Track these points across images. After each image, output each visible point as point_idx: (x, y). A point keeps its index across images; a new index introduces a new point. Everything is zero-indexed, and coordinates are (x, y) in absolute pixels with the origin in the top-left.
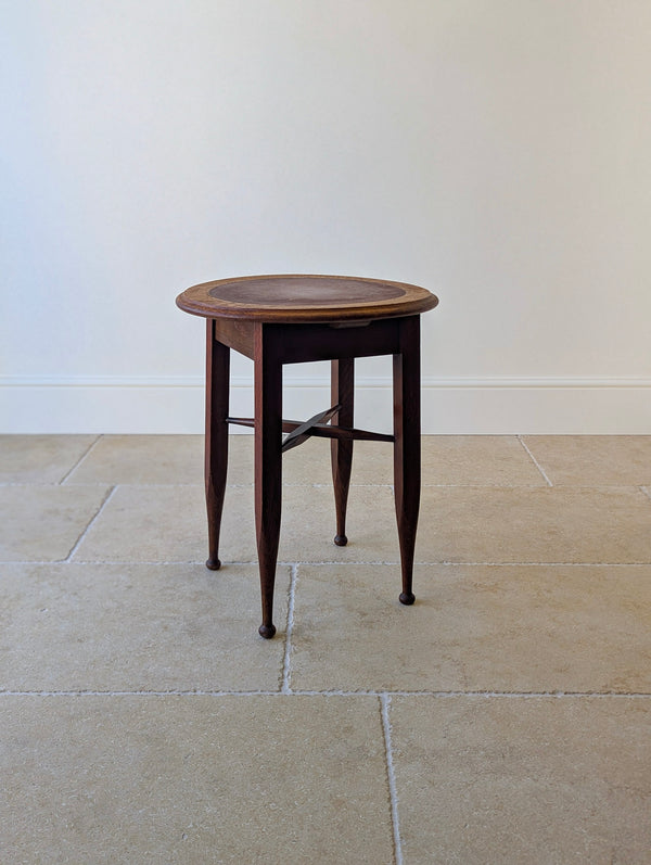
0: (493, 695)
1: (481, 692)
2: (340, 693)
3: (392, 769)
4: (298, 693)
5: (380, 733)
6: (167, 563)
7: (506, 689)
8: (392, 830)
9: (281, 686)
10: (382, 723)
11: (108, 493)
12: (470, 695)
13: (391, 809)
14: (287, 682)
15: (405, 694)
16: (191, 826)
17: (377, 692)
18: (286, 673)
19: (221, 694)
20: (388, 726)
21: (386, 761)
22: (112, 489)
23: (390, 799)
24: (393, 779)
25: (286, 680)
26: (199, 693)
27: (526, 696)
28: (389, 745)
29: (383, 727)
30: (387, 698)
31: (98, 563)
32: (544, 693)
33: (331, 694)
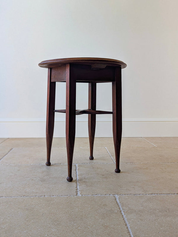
0: (156, 195)
1: (151, 194)
2: (99, 195)
3: (124, 216)
4: (83, 196)
5: (117, 206)
6: (32, 164)
7: (160, 193)
8: (130, 234)
9: (77, 194)
10: (117, 203)
11: (11, 150)
12: (147, 195)
13: (127, 228)
14: (79, 193)
15: (124, 195)
16: (46, 235)
17: (113, 195)
18: (78, 191)
19: (54, 196)
20: (119, 204)
21: (121, 214)
22: (12, 149)
23: (126, 225)
24: (126, 219)
25: (78, 192)
26: (46, 196)
27: (168, 195)
28: (121, 209)
29: (118, 204)
30: (117, 197)
31: (7, 165)
32: (174, 194)
33: (96, 196)
